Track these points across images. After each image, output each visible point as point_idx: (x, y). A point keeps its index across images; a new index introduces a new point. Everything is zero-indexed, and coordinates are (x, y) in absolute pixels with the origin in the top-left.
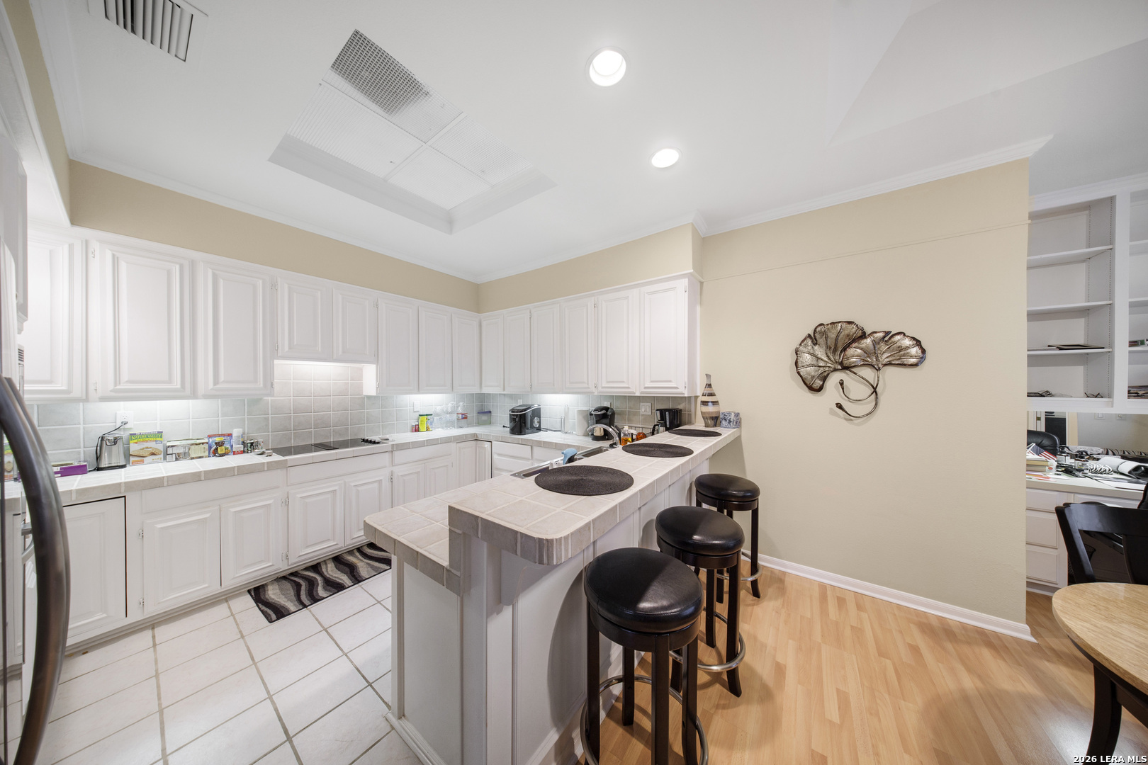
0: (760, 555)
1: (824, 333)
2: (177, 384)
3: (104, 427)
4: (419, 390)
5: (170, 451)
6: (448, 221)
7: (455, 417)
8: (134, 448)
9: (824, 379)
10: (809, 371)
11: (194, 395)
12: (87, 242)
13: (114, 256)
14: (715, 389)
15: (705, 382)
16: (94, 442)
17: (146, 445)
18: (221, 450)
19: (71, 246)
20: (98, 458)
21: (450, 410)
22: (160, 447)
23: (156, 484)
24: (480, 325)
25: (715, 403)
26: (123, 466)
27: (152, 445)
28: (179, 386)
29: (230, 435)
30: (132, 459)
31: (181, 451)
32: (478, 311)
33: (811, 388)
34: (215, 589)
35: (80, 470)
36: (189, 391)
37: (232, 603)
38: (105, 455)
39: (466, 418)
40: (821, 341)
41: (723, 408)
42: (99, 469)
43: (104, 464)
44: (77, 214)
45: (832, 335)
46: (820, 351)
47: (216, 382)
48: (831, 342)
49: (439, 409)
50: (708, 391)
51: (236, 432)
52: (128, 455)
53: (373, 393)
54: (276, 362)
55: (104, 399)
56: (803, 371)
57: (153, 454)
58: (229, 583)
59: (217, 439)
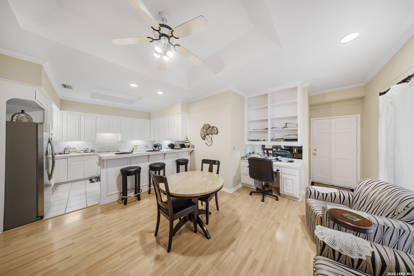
2: (77, 138)
3: (65, 146)
4: (132, 140)
5: (77, 151)
6: (132, 102)
7: (144, 146)
8: (70, 150)
9: (205, 137)
10: (202, 135)
11: (80, 140)
12: (63, 113)
13: (67, 115)
14: (188, 139)
15: (186, 137)
16: (64, 149)
17: (73, 150)
18: (86, 152)
19: (60, 114)
20: (64, 152)
21: (143, 145)
22: (75, 150)
23: (73, 156)
24: (150, 123)
25: (189, 142)
26: (69, 154)
27: (74, 150)
28: (78, 139)
29: (88, 149)
30: (70, 152)
31: (79, 151)
32: (150, 120)
33: (203, 139)
34: (83, 177)
35: (61, 154)
36: (80, 139)
37: (86, 181)
38: (65, 152)
39: (147, 147)
40: (204, 128)
42: (64, 154)
43: (65, 153)
44: (61, 109)
45: (206, 127)
46: (204, 131)
47: (85, 138)
48: (206, 129)
49: (139, 144)
51: (90, 148)
52: (69, 152)
53: (120, 140)
54: (97, 133)
55: (65, 141)
57: (74, 152)
58: (86, 177)
59: (86, 149)
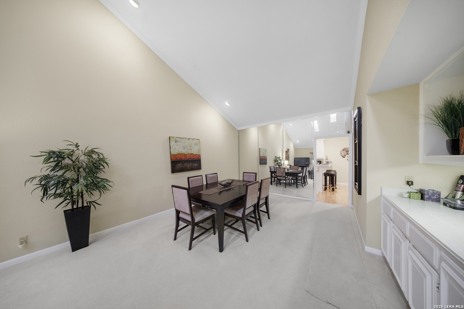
0: (336, 183)
1: (345, 149)
9: (345, 156)
10: (343, 155)
15: (326, 156)
33: (343, 157)
40: (345, 150)
41: (329, 161)
45: (346, 150)
46: (345, 152)
48: (346, 151)
50: (326, 158)
56: (342, 155)
